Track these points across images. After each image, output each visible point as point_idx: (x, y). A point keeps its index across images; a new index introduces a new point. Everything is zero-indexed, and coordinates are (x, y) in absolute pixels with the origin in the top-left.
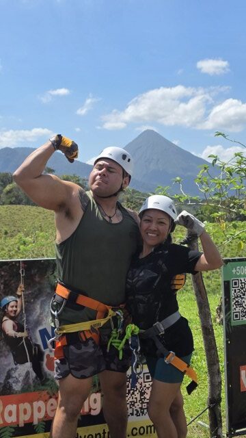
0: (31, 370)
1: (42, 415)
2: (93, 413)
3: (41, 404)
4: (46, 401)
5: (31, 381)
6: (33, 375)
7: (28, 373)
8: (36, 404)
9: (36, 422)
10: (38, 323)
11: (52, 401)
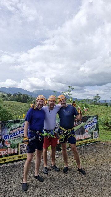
0: (2, 144)
1: (4, 153)
2: (15, 153)
3: (4, 151)
4: (5, 151)
5: (2, 147)
6: (2, 145)
7: (1, 145)
8: (3, 151)
9: (3, 155)
10: (4, 134)
11: (7, 150)
